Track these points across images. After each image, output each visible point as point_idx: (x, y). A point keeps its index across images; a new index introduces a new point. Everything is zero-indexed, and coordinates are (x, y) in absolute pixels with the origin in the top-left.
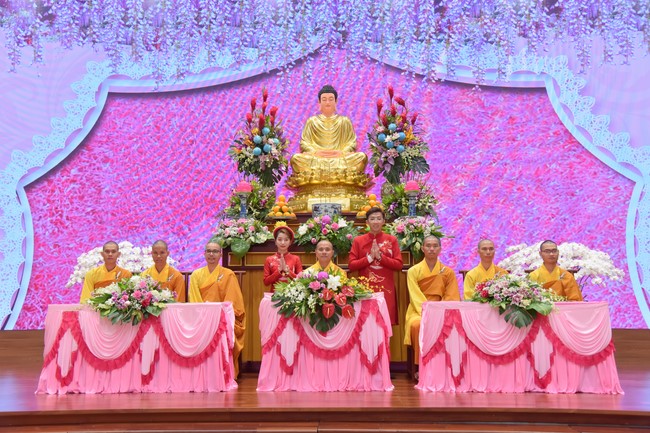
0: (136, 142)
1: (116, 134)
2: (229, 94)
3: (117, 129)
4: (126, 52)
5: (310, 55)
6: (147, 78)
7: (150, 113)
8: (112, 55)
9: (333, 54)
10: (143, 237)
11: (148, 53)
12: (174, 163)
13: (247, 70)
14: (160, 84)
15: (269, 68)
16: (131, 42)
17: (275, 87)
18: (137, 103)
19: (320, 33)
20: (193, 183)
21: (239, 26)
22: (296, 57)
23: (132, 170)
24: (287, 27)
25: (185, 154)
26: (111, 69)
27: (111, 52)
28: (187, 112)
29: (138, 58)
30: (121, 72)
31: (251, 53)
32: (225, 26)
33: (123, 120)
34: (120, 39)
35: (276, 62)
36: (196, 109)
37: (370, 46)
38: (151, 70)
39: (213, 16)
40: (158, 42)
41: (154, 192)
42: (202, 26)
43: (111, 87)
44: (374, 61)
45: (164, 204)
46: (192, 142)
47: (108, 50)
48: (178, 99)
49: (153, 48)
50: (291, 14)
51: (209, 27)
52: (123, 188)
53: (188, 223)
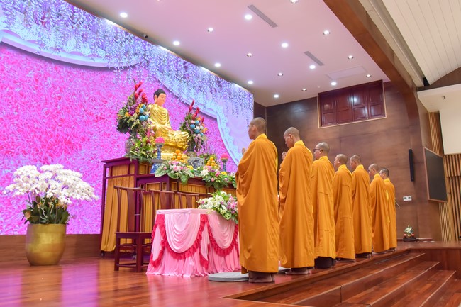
0: (19, 86)
1: (3, 75)
2: (87, 73)
3: (5, 71)
4: (19, 18)
5: (131, 66)
6: (33, 42)
7: (32, 68)
8: (7, 15)
9: (142, 70)
10: (17, 161)
11: (36, 25)
12: (46, 109)
13: (98, 62)
14: (42, 50)
15: (111, 66)
16: (25, 12)
17: (113, 78)
18: (24, 57)
19: (136, 56)
20: (58, 127)
21: (96, 33)
22: (125, 65)
23: (13, 107)
24: (121, 45)
25: (54, 104)
26: (5, 25)
27: (7, 12)
28: (58, 76)
29: (28, 26)
30: (13, 30)
31: (101, 53)
32: (88, 29)
33: (10, 66)
34: (16, 6)
35: (114, 63)
36: (65, 76)
37: (158, 73)
38: (36, 38)
39: (82, 20)
40: (44, 21)
41: (29, 127)
42: (74, 23)
43: (3, 38)
44: (159, 81)
45: (35, 138)
46: (60, 98)
47: (5, 9)
48: (53, 65)
49: (40, 23)
50: (124, 39)
51: (78, 25)
52: (4, 118)
53: (51, 155)
